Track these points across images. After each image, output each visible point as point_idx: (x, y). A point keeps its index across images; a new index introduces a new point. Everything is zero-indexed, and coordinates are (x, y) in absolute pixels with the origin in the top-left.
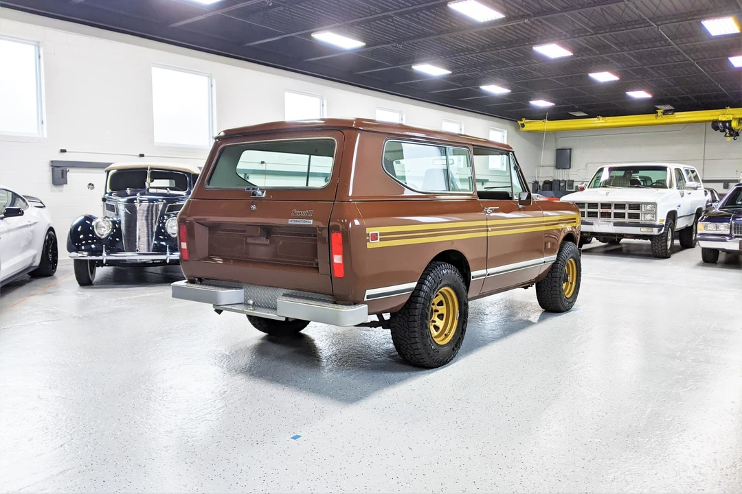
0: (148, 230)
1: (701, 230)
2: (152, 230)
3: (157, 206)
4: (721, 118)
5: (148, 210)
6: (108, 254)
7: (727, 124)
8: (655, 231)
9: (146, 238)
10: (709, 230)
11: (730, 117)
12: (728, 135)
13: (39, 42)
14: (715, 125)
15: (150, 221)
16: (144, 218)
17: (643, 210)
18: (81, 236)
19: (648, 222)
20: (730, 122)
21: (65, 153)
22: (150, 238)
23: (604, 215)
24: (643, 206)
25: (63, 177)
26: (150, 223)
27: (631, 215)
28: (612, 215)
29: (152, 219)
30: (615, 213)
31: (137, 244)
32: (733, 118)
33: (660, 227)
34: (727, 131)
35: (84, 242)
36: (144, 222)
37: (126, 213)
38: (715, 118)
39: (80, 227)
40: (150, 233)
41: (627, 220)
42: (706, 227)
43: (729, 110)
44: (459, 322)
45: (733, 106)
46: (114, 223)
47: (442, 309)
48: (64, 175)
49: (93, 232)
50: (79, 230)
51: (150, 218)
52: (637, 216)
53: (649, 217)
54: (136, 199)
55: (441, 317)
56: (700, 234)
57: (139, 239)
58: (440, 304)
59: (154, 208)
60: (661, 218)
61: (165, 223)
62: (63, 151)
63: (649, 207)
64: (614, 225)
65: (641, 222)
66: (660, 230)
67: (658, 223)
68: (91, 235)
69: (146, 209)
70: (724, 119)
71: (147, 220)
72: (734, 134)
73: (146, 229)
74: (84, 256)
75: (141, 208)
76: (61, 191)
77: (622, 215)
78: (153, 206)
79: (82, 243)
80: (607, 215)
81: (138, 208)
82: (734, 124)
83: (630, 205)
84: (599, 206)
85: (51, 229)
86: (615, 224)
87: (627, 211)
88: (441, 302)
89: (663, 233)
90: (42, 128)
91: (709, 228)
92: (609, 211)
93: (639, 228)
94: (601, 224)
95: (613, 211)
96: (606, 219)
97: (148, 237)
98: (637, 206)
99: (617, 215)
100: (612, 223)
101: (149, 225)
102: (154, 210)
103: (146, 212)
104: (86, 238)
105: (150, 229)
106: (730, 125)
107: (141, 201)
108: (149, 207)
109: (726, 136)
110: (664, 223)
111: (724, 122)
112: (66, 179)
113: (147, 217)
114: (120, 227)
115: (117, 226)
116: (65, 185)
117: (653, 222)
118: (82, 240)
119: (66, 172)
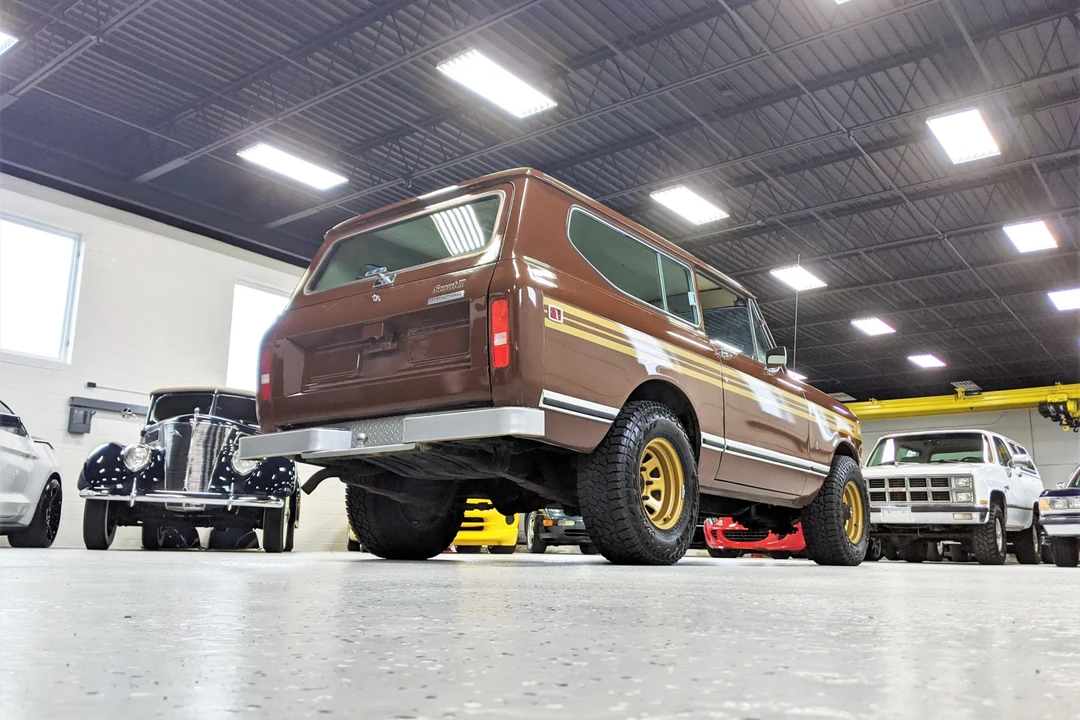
0: (205, 462)
1: (1045, 509)
2: (211, 463)
3: (223, 429)
4: (1049, 399)
5: (208, 433)
6: (140, 493)
7: (1061, 407)
8: (975, 518)
9: (201, 473)
10: (1059, 509)
11: (1064, 398)
12: (1064, 422)
13: (80, 235)
14: (1043, 408)
15: (209, 449)
16: (201, 443)
17: (954, 486)
18: (102, 471)
19: (965, 505)
20: (1064, 403)
21: (94, 389)
22: (207, 474)
23: (894, 497)
24: (953, 480)
25: (84, 422)
26: (209, 453)
27: (936, 496)
28: (908, 496)
29: (213, 447)
30: (912, 493)
31: (186, 480)
32: (1069, 399)
33: (983, 511)
34: (1063, 417)
35: (104, 480)
36: (201, 449)
37: (175, 436)
38: (1042, 399)
39: (102, 458)
40: (208, 466)
41: (930, 502)
42: (1052, 503)
43: (1059, 387)
44: (685, 504)
45: (1066, 381)
46: (155, 453)
47: (658, 484)
48: (86, 419)
49: (121, 465)
50: (99, 461)
51: (209, 445)
52: (945, 496)
53: (963, 497)
54: (193, 417)
55: (656, 494)
56: (1045, 516)
57: (190, 472)
58: (655, 473)
59: (219, 431)
60: (982, 498)
61: (231, 456)
62: (92, 385)
63: (962, 482)
64: (913, 511)
65: (953, 505)
66: (983, 517)
67: (978, 505)
68: (118, 470)
69: (206, 430)
70: (1056, 400)
71: (206, 447)
72: (1073, 423)
73: (202, 460)
74: (104, 494)
75: (199, 428)
76: (79, 443)
77: (923, 496)
78: (217, 428)
79: (101, 481)
80: (901, 497)
81: (194, 428)
82: (1071, 407)
83: (933, 480)
84: (887, 483)
85: (56, 476)
86: (915, 509)
87: (929, 489)
88: (656, 469)
89: (988, 523)
90: (66, 351)
91: (1057, 506)
92: (904, 490)
93: (951, 514)
94: (893, 510)
95: (908, 489)
96: (899, 503)
97: (204, 472)
98: (944, 481)
99: (916, 496)
100: (909, 508)
101: (208, 456)
102: (218, 435)
103: (205, 436)
104: (110, 474)
105: (208, 461)
106: (1065, 408)
107: (200, 420)
108: (210, 428)
109: (1061, 424)
110: (988, 506)
111: (1056, 405)
112: (89, 425)
113: (206, 442)
114: (163, 460)
115: (159, 458)
116: (86, 435)
117: (970, 504)
118: (103, 476)
119: (91, 415)
